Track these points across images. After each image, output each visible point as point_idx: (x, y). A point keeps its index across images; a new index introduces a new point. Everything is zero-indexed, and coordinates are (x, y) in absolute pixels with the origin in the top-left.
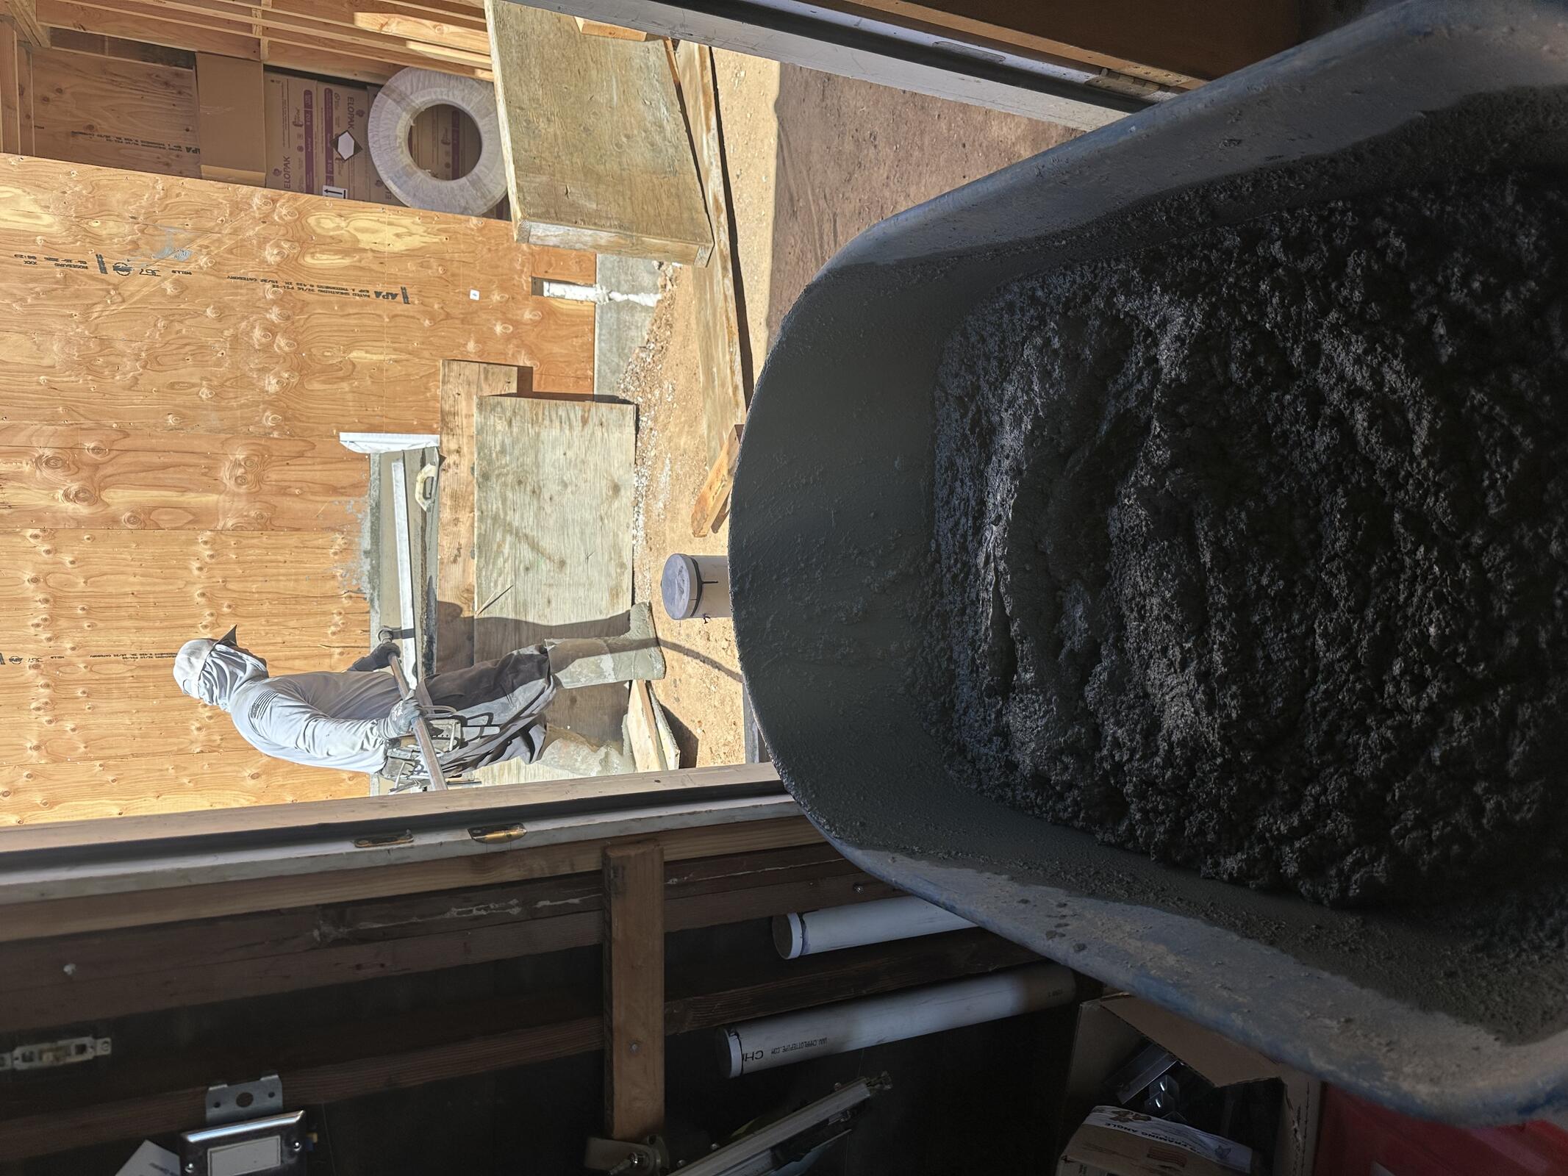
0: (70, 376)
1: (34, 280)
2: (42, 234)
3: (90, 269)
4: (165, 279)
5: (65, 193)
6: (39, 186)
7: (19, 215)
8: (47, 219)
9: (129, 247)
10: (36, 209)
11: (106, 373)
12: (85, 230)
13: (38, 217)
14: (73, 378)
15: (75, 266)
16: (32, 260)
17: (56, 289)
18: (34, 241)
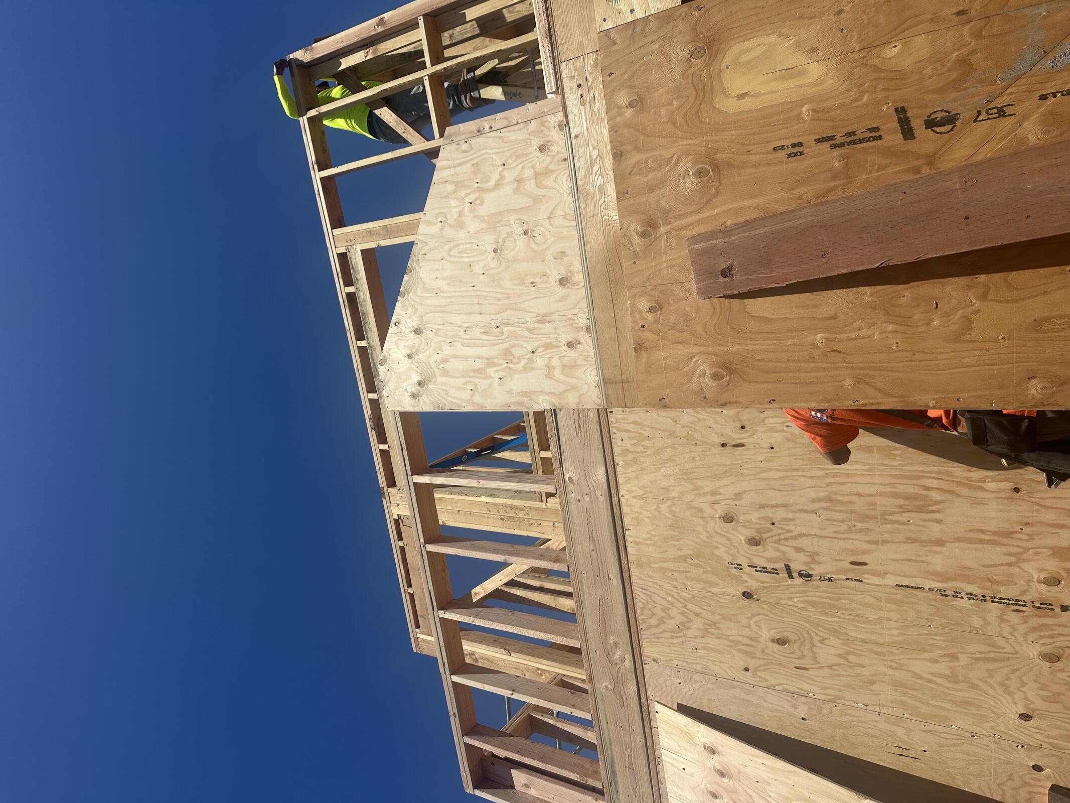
0: (860, 329)
1: (800, 183)
2: (810, 100)
3: (885, 137)
4: (1025, 117)
5: (840, 12)
6: (800, 18)
7: (776, 79)
8: (816, 70)
9: (954, 75)
10: (798, 59)
11: (917, 317)
12: (877, 69)
13: (803, 73)
14: (865, 332)
15: (861, 141)
16: (796, 150)
17: (833, 189)
18: (799, 117)
